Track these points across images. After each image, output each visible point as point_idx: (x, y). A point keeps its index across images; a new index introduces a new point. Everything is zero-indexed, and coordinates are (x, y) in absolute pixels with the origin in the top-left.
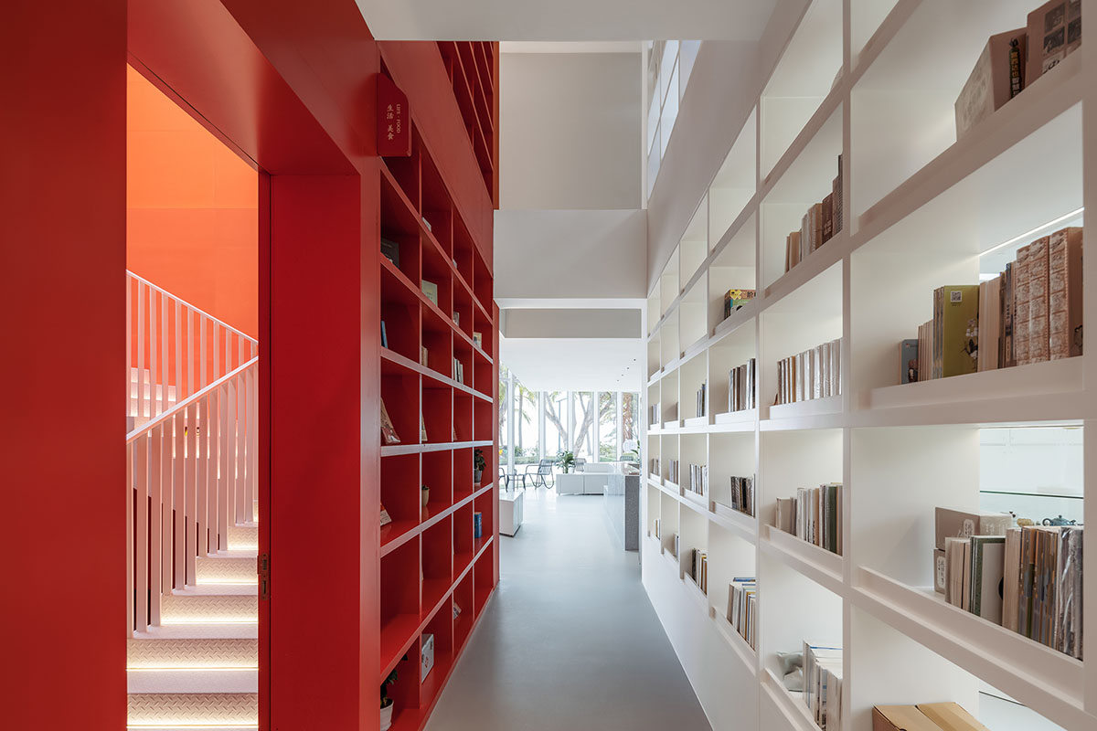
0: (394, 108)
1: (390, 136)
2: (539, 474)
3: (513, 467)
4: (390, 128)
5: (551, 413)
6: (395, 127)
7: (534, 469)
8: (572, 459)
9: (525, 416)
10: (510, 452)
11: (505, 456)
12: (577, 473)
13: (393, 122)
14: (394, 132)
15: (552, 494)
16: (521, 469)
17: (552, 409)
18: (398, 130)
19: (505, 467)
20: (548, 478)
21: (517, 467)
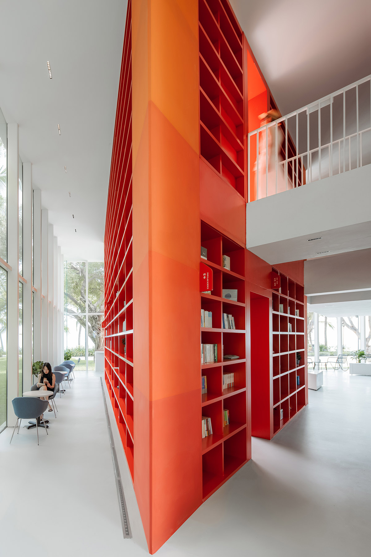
0: (276, 279)
1: (275, 285)
2: (338, 362)
3: (318, 358)
4: (275, 283)
5: (350, 325)
6: (276, 283)
7: (334, 359)
8: (363, 355)
9: (330, 326)
10: (316, 349)
11: (313, 350)
12: (367, 363)
13: (276, 282)
14: (276, 284)
15: (347, 374)
16: (323, 359)
17: (351, 322)
18: (277, 284)
19: (313, 358)
20: (344, 365)
21: (321, 358)
